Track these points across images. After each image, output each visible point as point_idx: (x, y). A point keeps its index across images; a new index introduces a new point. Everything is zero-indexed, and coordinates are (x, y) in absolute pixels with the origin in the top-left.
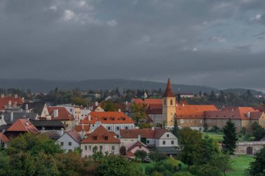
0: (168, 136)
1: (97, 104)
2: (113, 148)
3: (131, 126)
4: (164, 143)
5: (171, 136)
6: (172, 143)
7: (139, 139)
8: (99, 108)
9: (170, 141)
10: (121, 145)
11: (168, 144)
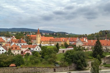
0: (37, 47)
1: (14, 36)
2: (18, 52)
3: (25, 44)
4: (36, 49)
5: (39, 47)
6: (39, 49)
7: (28, 48)
8: (15, 38)
9: (38, 49)
10: (21, 50)
11: (38, 50)
